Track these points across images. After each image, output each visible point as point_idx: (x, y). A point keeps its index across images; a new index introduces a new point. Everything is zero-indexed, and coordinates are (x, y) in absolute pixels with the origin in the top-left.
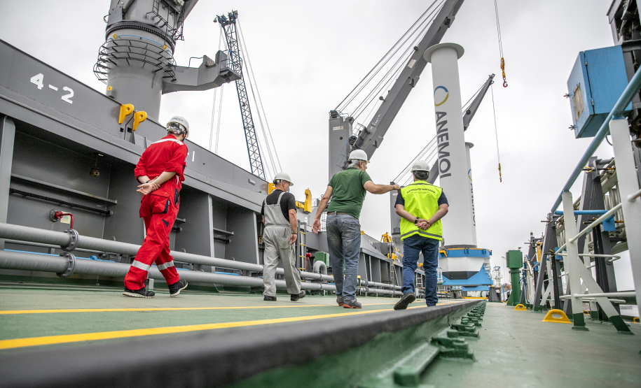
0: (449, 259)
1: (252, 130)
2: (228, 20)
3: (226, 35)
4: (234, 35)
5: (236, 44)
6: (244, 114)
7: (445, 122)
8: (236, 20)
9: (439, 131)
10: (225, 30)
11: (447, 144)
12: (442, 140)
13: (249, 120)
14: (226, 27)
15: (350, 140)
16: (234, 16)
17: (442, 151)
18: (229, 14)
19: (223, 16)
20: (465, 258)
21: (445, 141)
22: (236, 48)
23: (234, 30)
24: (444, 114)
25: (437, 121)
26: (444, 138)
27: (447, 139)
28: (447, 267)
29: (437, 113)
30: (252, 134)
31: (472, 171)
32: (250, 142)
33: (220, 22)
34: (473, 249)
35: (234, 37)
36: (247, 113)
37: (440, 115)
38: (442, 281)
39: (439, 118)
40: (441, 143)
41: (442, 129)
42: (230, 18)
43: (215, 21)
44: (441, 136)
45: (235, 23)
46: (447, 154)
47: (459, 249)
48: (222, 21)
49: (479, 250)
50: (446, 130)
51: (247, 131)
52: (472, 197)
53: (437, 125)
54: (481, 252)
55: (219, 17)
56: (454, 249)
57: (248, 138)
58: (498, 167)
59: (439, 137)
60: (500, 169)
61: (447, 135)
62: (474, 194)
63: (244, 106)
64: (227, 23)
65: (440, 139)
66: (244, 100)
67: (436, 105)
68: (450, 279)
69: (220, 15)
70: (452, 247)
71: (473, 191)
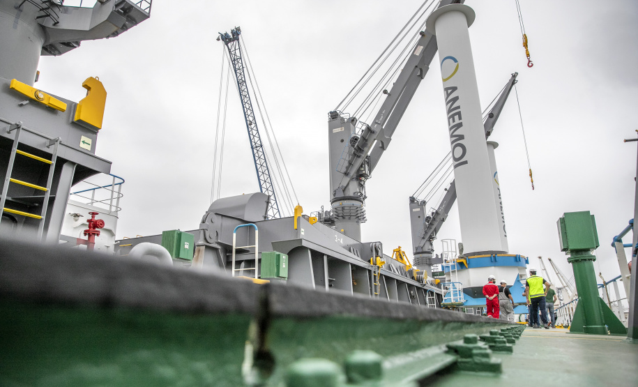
0: (470, 270)
1: (261, 150)
2: (232, 37)
3: (230, 52)
4: (237, 52)
5: (240, 61)
6: (251, 133)
7: (456, 99)
8: (240, 36)
9: (449, 111)
10: (228, 47)
11: (460, 125)
12: (454, 121)
13: (256, 139)
14: (229, 45)
15: (351, 141)
16: (236, 33)
17: (454, 134)
18: (232, 31)
19: (226, 34)
20: (493, 267)
21: (457, 121)
22: (240, 65)
23: (237, 47)
24: (454, 89)
25: (446, 100)
26: (456, 117)
27: (460, 118)
28: (469, 281)
29: (446, 89)
30: (260, 154)
31: (498, 174)
32: (258, 162)
33: (223, 40)
34: (503, 255)
35: (238, 54)
36: (255, 132)
37: (449, 91)
38: (463, 301)
39: (448, 95)
40: (452, 124)
41: (452, 107)
42: (233, 35)
43: (218, 39)
44: (453, 116)
45: (238, 40)
46: (461, 137)
47: (483, 256)
48: (226, 39)
49: (511, 256)
50: (459, 107)
51: (255, 151)
52: (501, 203)
53: (447, 104)
54: (513, 259)
55: (222, 35)
56: (476, 257)
57: (257, 158)
58: (529, 173)
59: (449, 118)
60: (531, 175)
61: (459, 114)
62: (502, 200)
63: (251, 124)
64: (230, 40)
65: (451, 120)
66: (251, 119)
67: (444, 80)
68: (474, 297)
69: (223, 33)
70: (474, 254)
71: (502, 196)
